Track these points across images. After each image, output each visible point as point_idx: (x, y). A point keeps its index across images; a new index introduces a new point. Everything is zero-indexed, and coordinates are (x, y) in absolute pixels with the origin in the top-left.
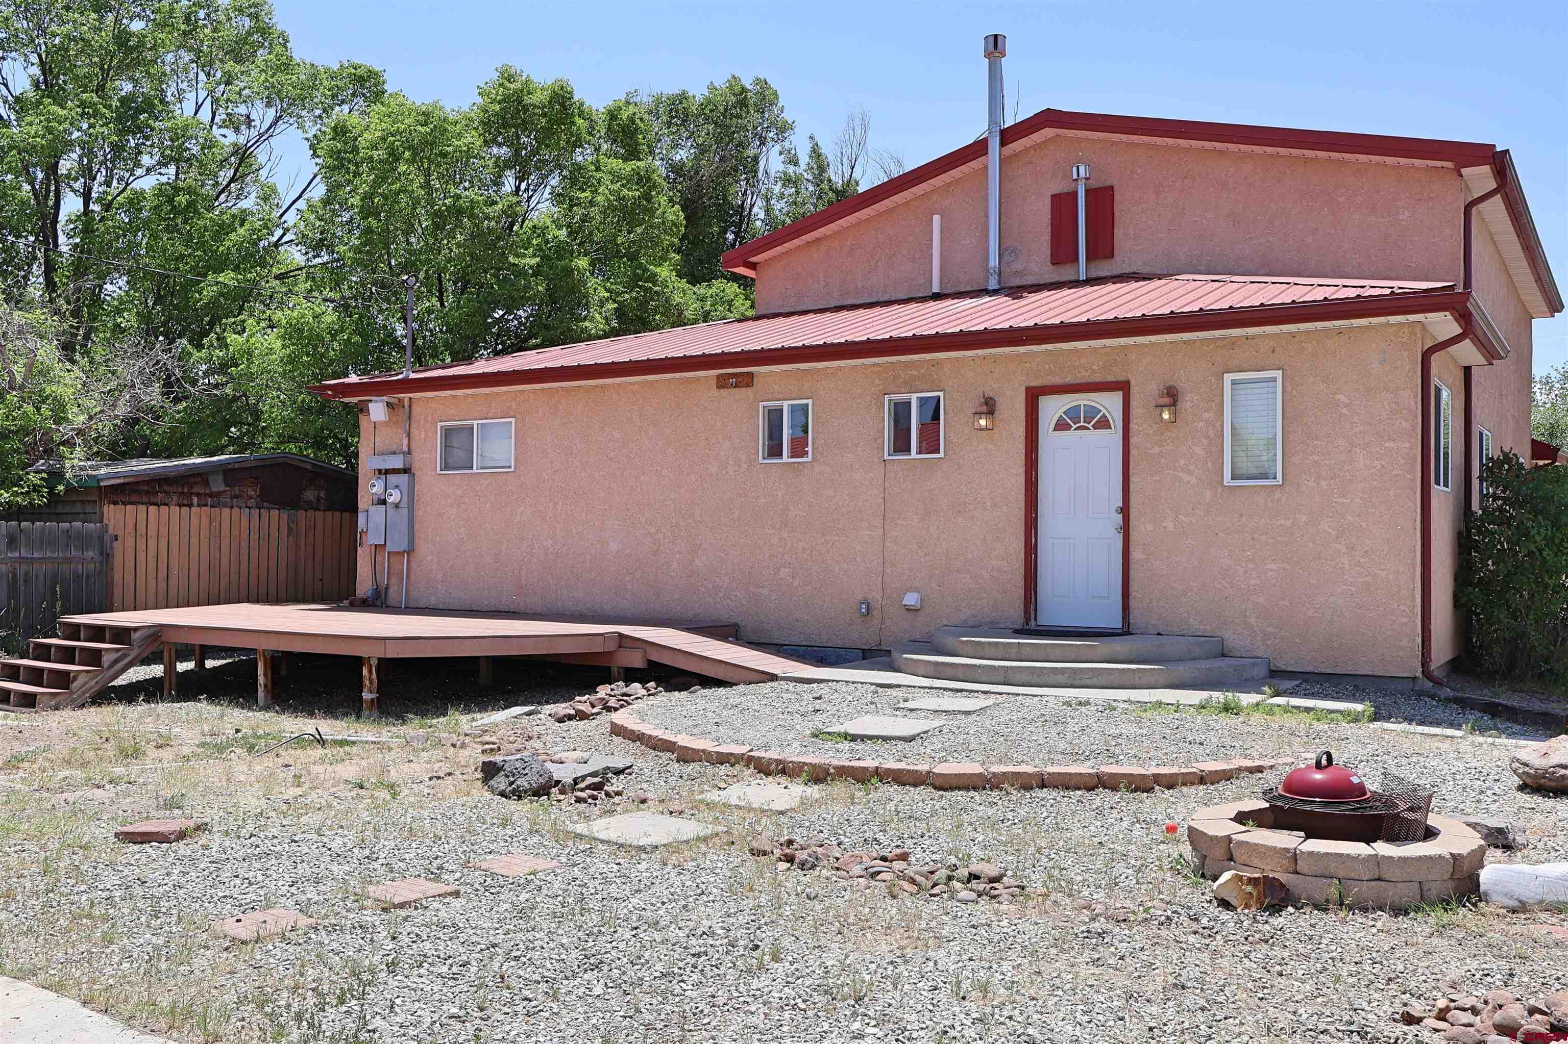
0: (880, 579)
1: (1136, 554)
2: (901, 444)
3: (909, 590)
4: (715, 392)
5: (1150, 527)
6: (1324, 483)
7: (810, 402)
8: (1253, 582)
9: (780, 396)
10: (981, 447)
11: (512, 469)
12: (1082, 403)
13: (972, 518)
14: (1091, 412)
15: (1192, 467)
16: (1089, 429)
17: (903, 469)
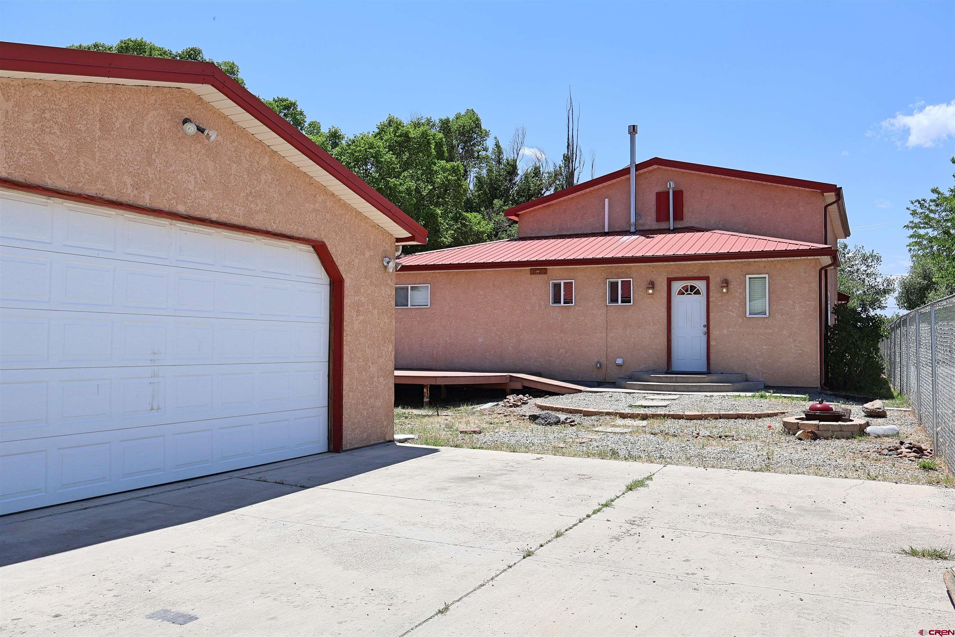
0: (605, 353)
1: (712, 343)
2: (614, 299)
3: (618, 357)
4: (529, 275)
5: (718, 332)
6: (784, 317)
7: (573, 281)
8: (758, 353)
9: (560, 278)
10: (648, 301)
11: (429, 306)
12: (689, 284)
13: (645, 328)
14: (693, 288)
15: (734, 310)
16: (691, 294)
17: (615, 309)
